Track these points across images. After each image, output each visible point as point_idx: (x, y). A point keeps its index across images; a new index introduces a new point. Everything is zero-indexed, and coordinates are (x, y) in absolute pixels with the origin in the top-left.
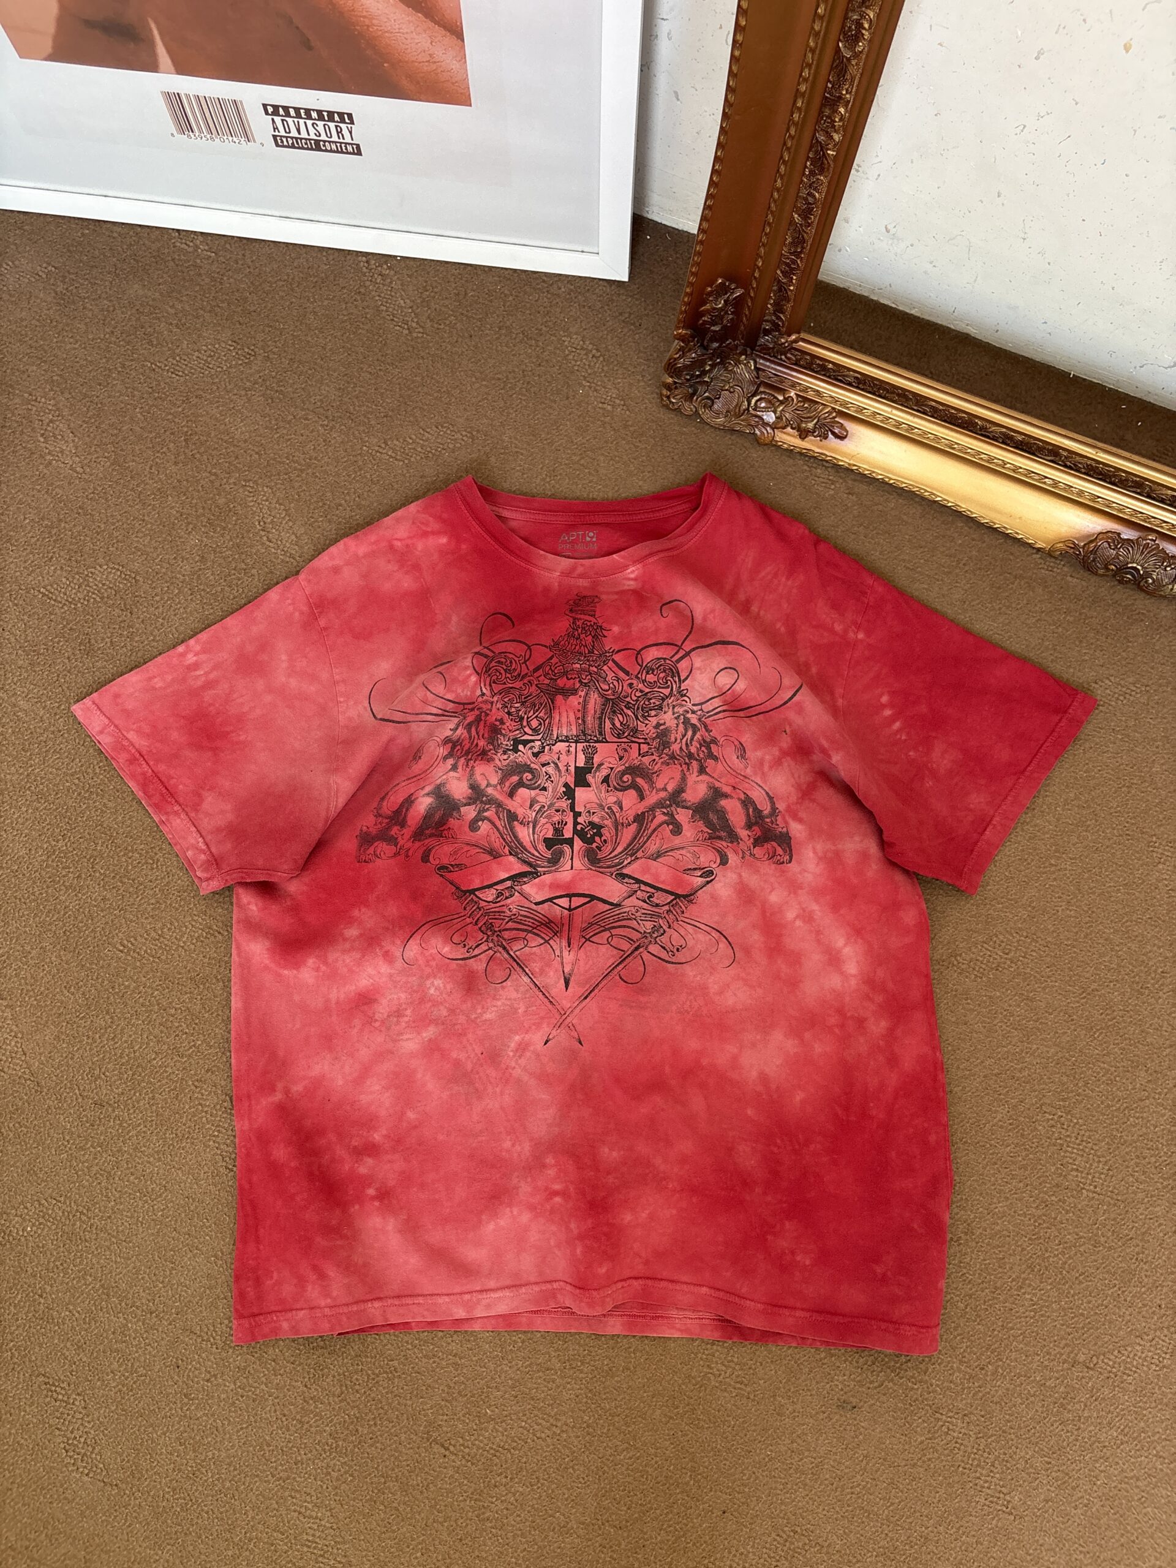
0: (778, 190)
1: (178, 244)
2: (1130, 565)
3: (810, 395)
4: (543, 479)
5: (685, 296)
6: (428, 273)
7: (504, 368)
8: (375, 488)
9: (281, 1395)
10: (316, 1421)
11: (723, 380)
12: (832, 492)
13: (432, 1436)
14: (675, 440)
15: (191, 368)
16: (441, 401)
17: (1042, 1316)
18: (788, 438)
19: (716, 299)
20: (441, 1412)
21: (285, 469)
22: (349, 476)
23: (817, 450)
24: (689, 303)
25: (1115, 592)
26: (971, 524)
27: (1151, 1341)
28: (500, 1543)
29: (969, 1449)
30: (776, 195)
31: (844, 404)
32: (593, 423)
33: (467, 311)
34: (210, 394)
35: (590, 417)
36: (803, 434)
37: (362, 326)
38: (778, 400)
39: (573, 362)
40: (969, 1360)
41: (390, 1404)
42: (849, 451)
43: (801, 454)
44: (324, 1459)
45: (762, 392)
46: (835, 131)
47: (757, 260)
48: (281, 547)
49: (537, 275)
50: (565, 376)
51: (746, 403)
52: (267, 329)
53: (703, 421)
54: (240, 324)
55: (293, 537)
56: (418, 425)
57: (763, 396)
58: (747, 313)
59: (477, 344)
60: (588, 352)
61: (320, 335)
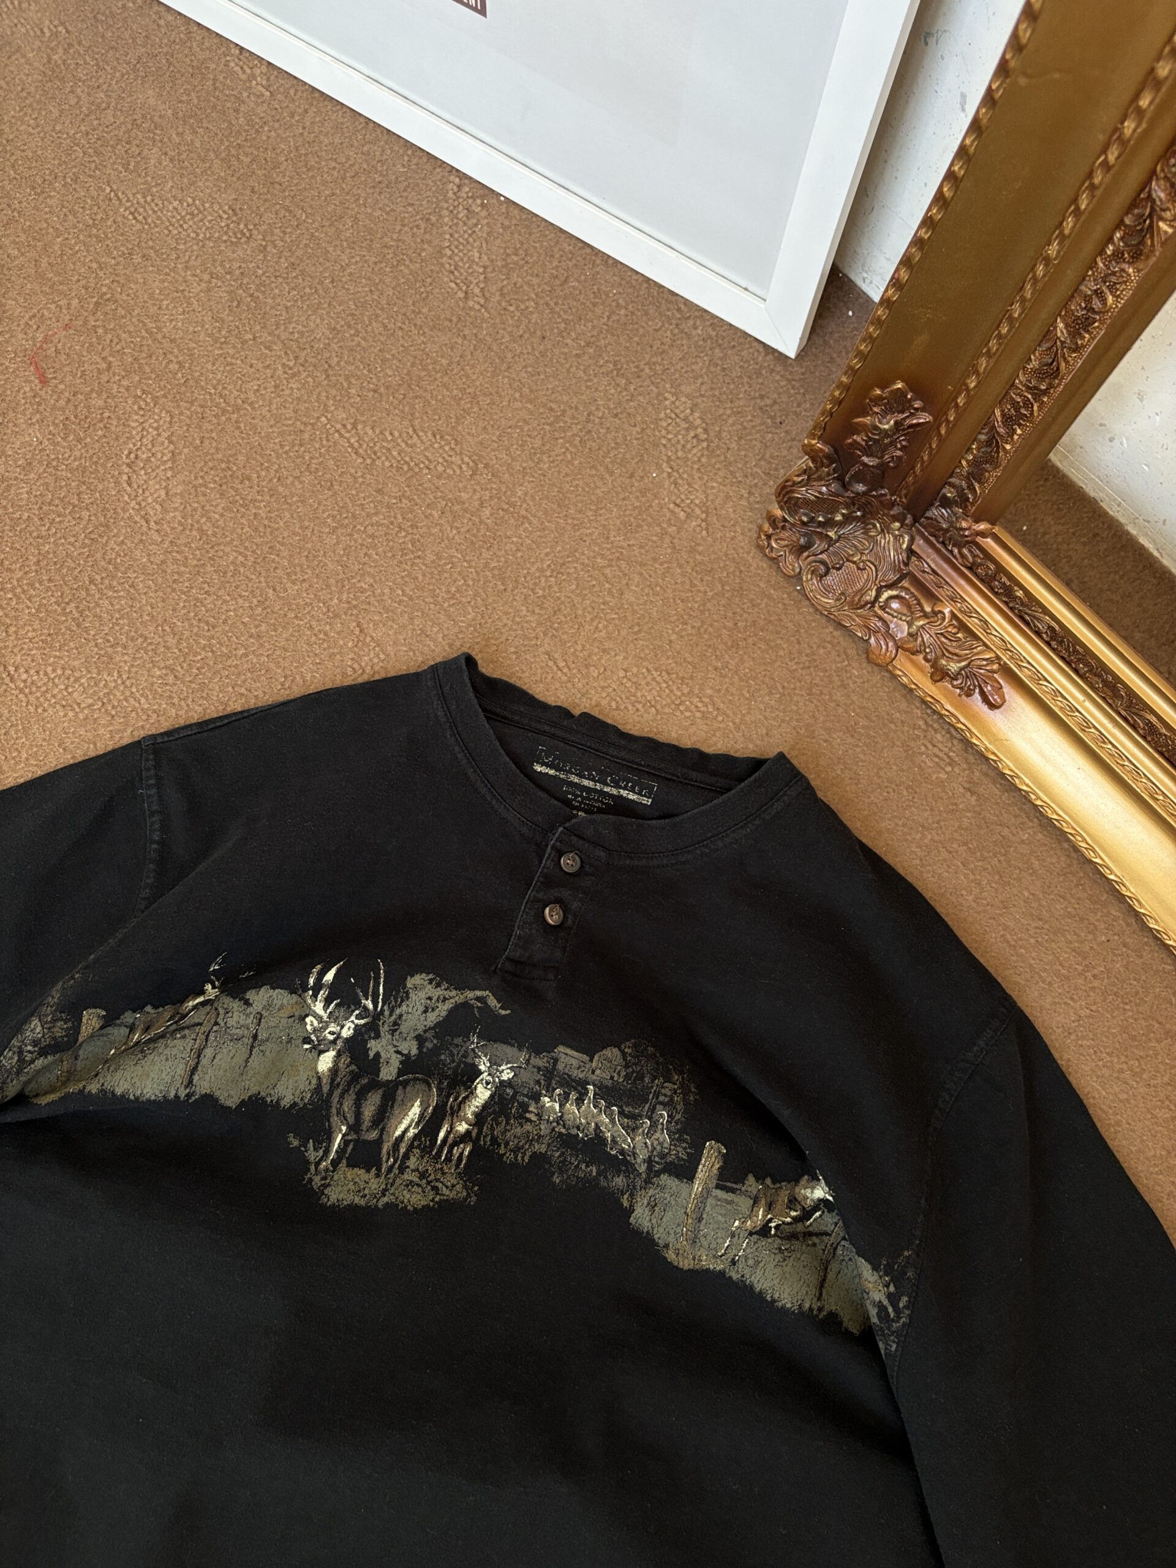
1: (232, 64)
3: (973, 623)
4: (541, 570)
5: (838, 387)
6: (530, 234)
7: (565, 398)
8: (307, 478)
11: (855, 546)
12: (943, 776)
14: (751, 601)
15: (159, 218)
16: (459, 404)
18: (913, 672)
19: (884, 414)
21: (204, 400)
22: (282, 446)
23: (949, 707)
24: (840, 403)
31: (1017, 658)
32: (649, 525)
33: (556, 304)
34: (164, 260)
35: (650, 515)
36: (939, 674)
38: (923, 610)
39: (664, 432)
42: (994, 730)
43: (924, 702)
45: (903, 588)
47: (969, 375)
48: (140, 498)
49: (674, 299)
50: (643, 445)
51: (874, 593)
52: (283, 212)
53: (803, 592)
54: (253, 191)
55: (163, 493)
56: (410, 421)
57: (903, 594)
58: (926, 458)
59: (547, 350)
60: (691, 427)
61: (348, 251)
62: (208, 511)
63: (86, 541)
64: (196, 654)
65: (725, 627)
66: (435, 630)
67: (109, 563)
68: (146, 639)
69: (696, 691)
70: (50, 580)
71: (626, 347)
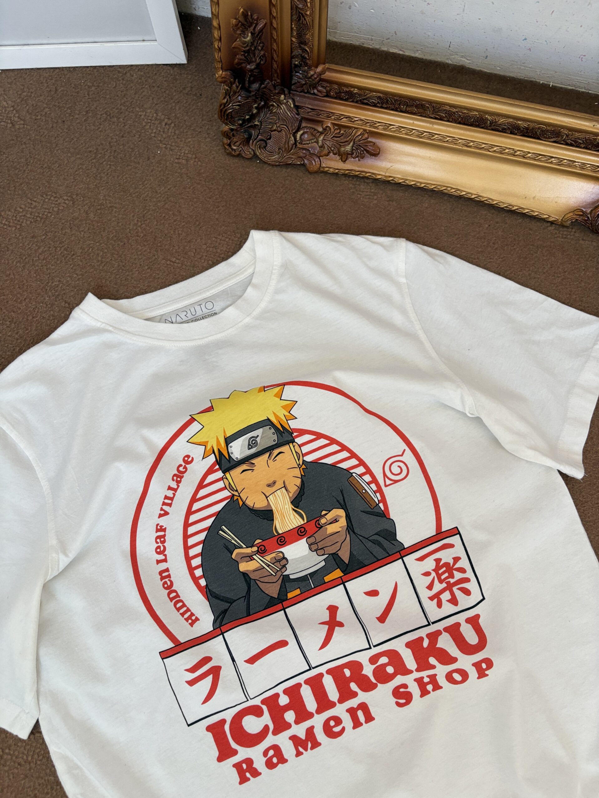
3: (344, 122)
7: (93, 143)
14: (241, 179)
16: (44, 175)
18: (333, 164)
19: (243, 32)
23: (357, 169)
31: (373, 124)
32: (172, 175)
33: (59, 103)
35: (169, 171)
36: (344, 157)
38: (318, 132)
42: (384, 165)
43: (345, 175)
45: (304, 127)
50: (144, 142)
51: (293, 138)
53: (261, 161)
56: (26, 196)
57: (305, 130)
59: (69, 126)
60: (161, 121)
71: (106, 103)
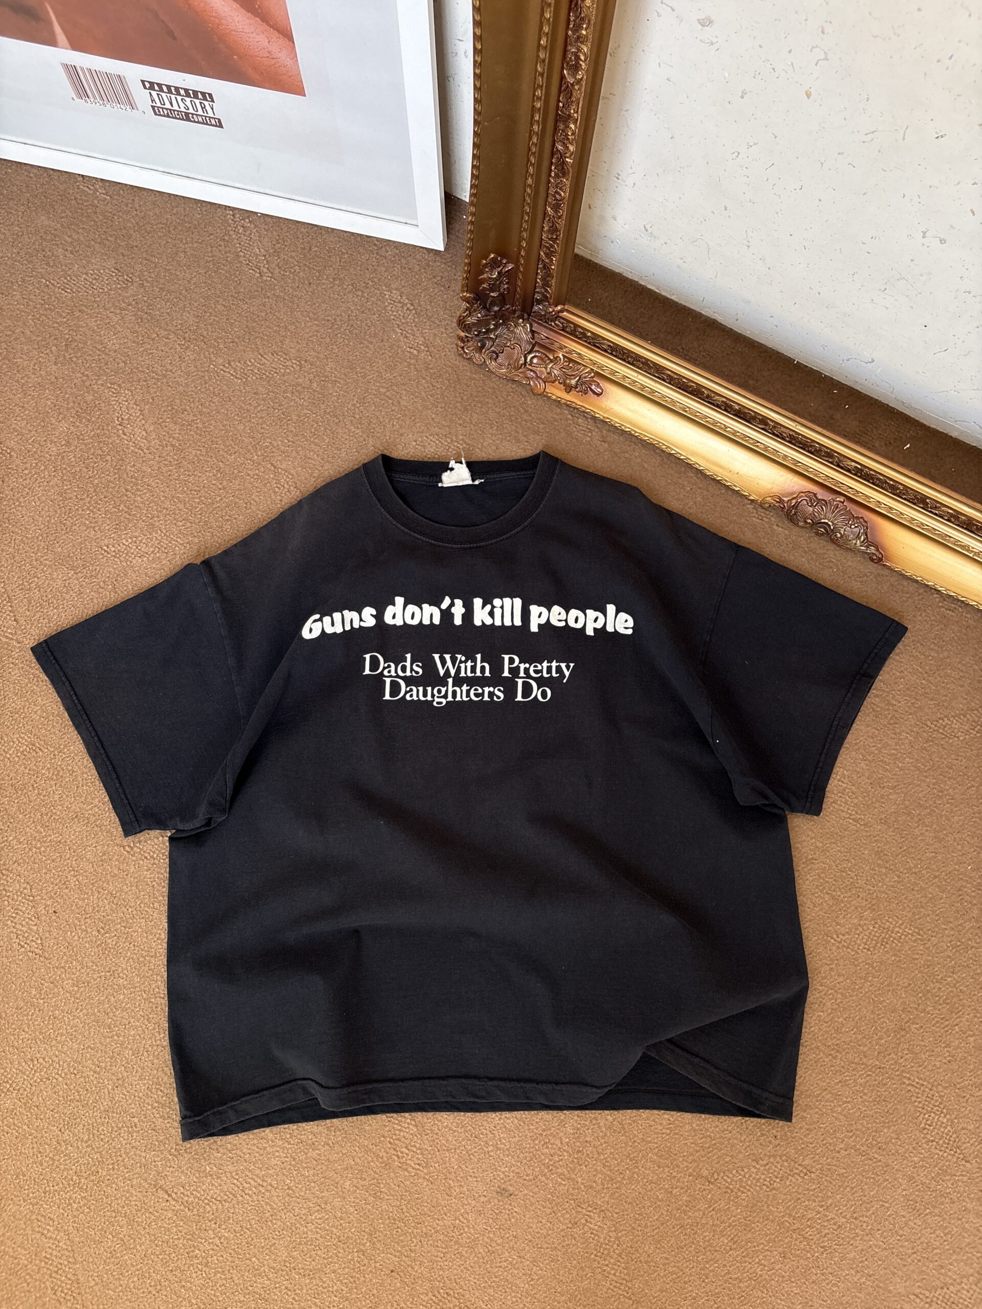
0: (530, 186)
1: (81, 187)
2: (823, 521)
3: (574, 356)
4: (354, 405)
5: (465, 266)
6: (282, 229)
7: (333, 312)
8: (216, 400)
9: (40, 1136)
10: (65, 1160)
11: (506, 338)
12: (588, 439)
13: (158, 1183)
14: (466, 384)
15: (79, 287)
16: (279, 334)
17: (676, 1134)
18: (557, 392)
19: (491, 271)
20: (169, 1165)
21: (145, 377)
22: (196, 387)
23: (579, 403)
24: (469, 272)
25: (811, 542)
26: (700, 475)
27: (765, 1166)
28: (204, 1277)
29: (602, 1240)
30: (529, 190)
31: (601, 367)
32: (401, 363)
33: (309, 263)
34: (91, 310)
35: (400, 358)
36: (569, 389)
37: (222, 267)
38: (549, 359)
39: (391, 313)
40: (611, 1165)
41: (127, 1154)
42: (604, 406)
43: (567, 405)
44: (68, 1192)
45: (536, 351)
46: (572, 144)
47: (520, 242)
48: (133, 440)
49: (369, 239)
50: (382, 323)
51: (523, 359)
52: (145, 262)
53: (490, 371)
54: (123, 255)
55: (144, 433)
56: (257, 351)
57: (537, 354)
58: (520, 284)
59: (314, 290)
60: (404, 305)
61: (188, 271)
62: (172, 434)
63: (116, 471)
64: (196, 508)
65: (457, 402)
66: (312, 454)
67: (132, 478)
68: (167, 509)
69: (454, 439)
70: (105, 497)
71: (355, 274)
